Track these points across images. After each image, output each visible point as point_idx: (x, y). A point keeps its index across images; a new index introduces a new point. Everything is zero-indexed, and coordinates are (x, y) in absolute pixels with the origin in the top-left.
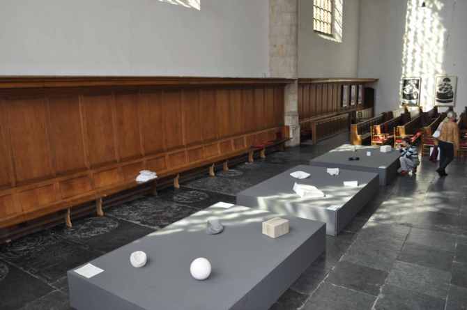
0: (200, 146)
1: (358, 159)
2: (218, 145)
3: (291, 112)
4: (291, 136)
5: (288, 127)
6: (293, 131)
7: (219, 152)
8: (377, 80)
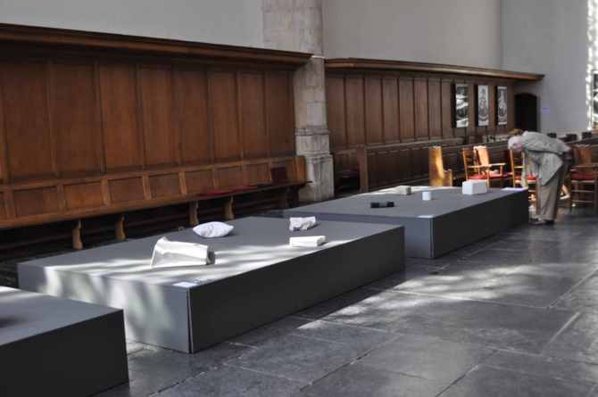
0: (51, 183)
1: (391, 205)
2: (104, 183)
3: (311, 127)
4: (311, 176)
5: (303, 159)
6: (315, 166)
7: (106, 199)
8: (540, 77)
